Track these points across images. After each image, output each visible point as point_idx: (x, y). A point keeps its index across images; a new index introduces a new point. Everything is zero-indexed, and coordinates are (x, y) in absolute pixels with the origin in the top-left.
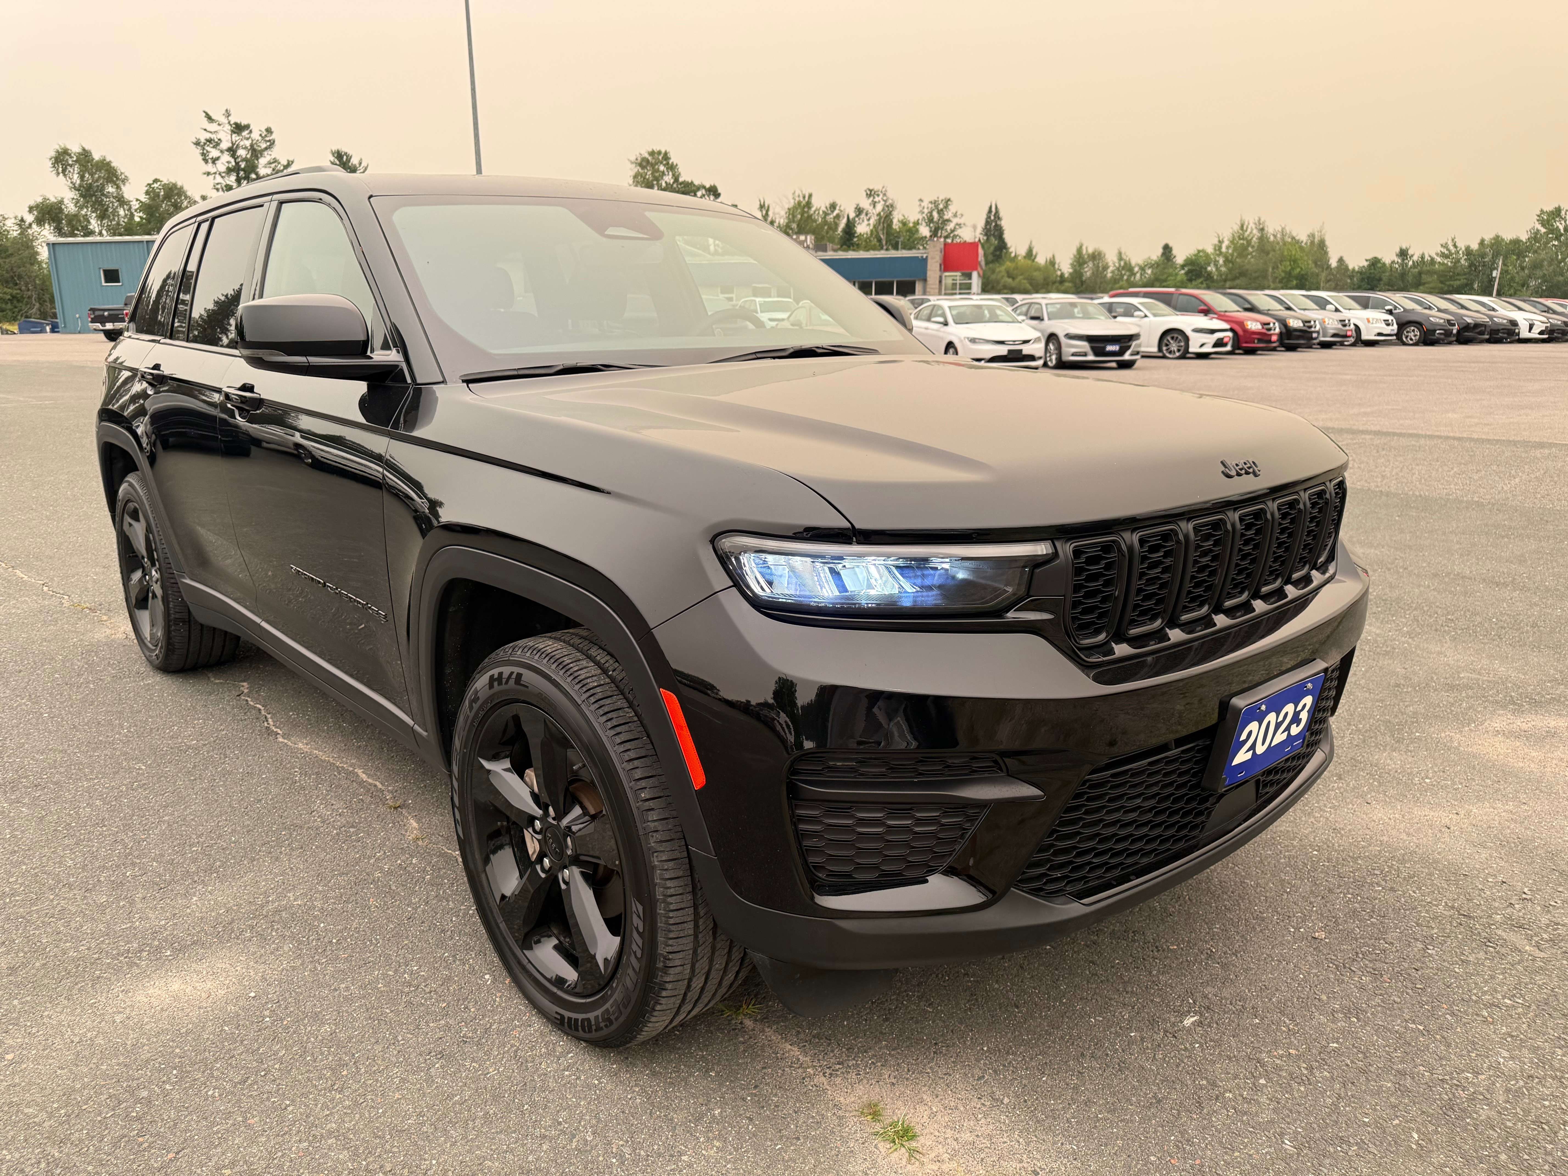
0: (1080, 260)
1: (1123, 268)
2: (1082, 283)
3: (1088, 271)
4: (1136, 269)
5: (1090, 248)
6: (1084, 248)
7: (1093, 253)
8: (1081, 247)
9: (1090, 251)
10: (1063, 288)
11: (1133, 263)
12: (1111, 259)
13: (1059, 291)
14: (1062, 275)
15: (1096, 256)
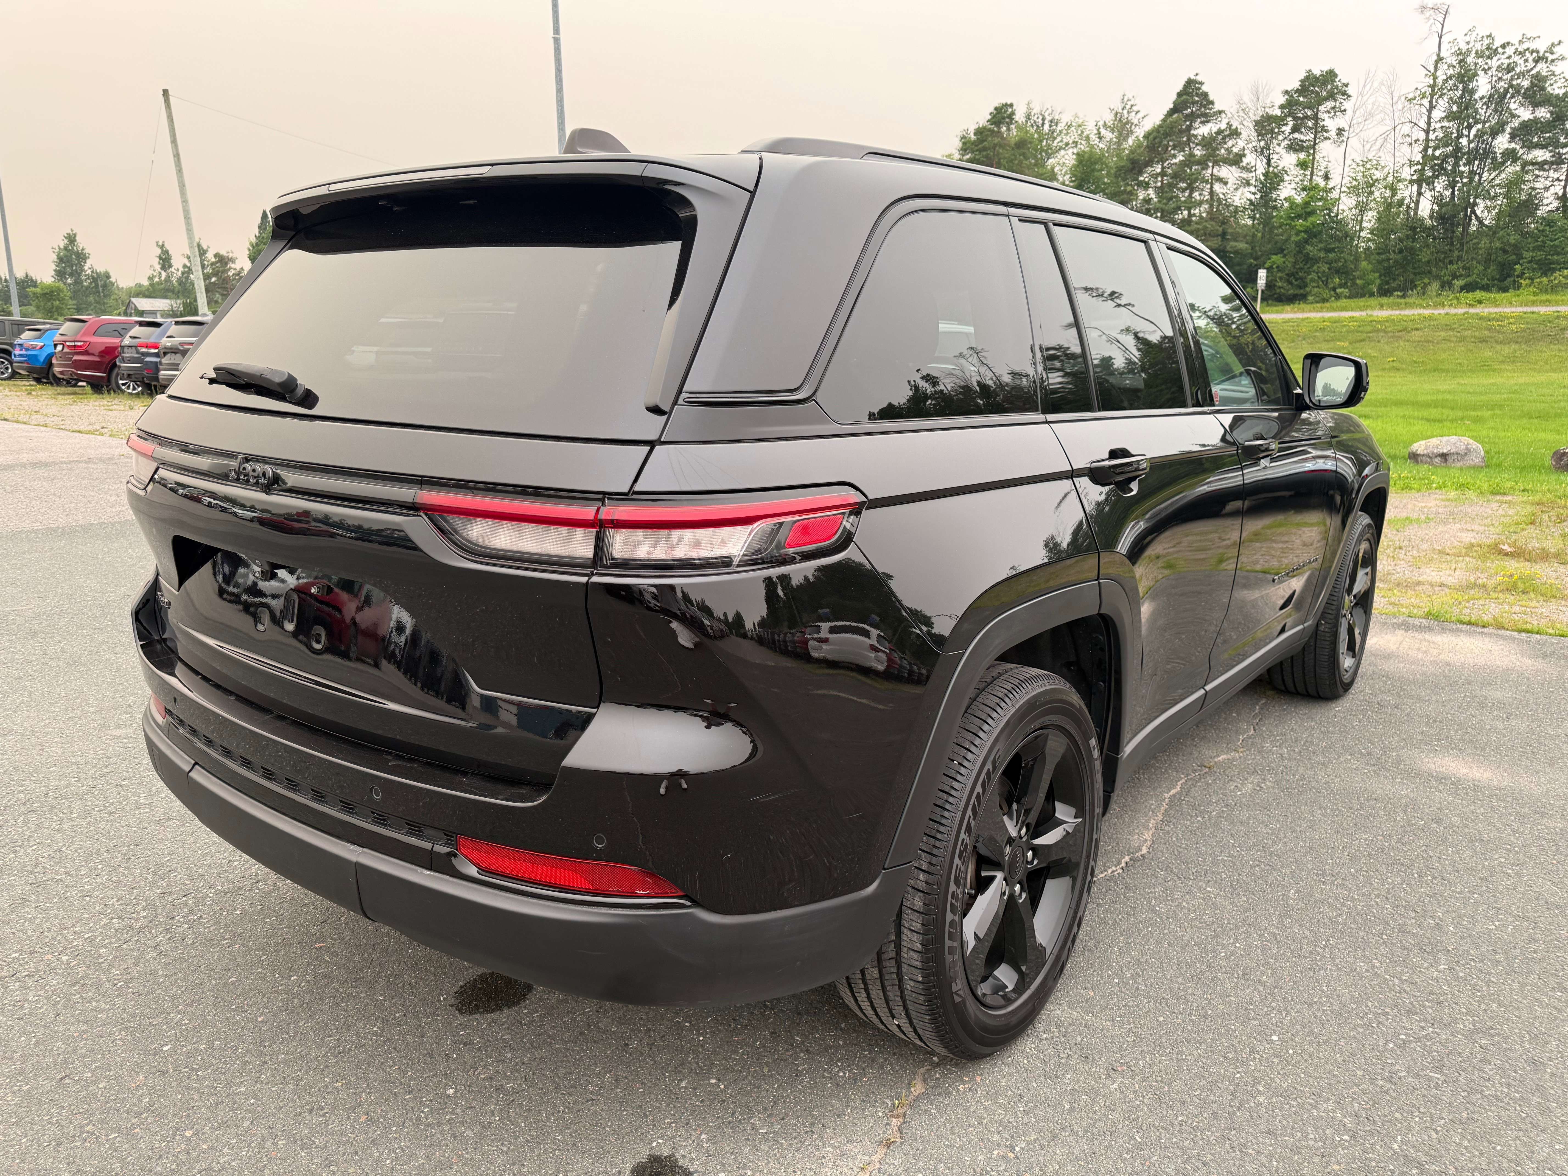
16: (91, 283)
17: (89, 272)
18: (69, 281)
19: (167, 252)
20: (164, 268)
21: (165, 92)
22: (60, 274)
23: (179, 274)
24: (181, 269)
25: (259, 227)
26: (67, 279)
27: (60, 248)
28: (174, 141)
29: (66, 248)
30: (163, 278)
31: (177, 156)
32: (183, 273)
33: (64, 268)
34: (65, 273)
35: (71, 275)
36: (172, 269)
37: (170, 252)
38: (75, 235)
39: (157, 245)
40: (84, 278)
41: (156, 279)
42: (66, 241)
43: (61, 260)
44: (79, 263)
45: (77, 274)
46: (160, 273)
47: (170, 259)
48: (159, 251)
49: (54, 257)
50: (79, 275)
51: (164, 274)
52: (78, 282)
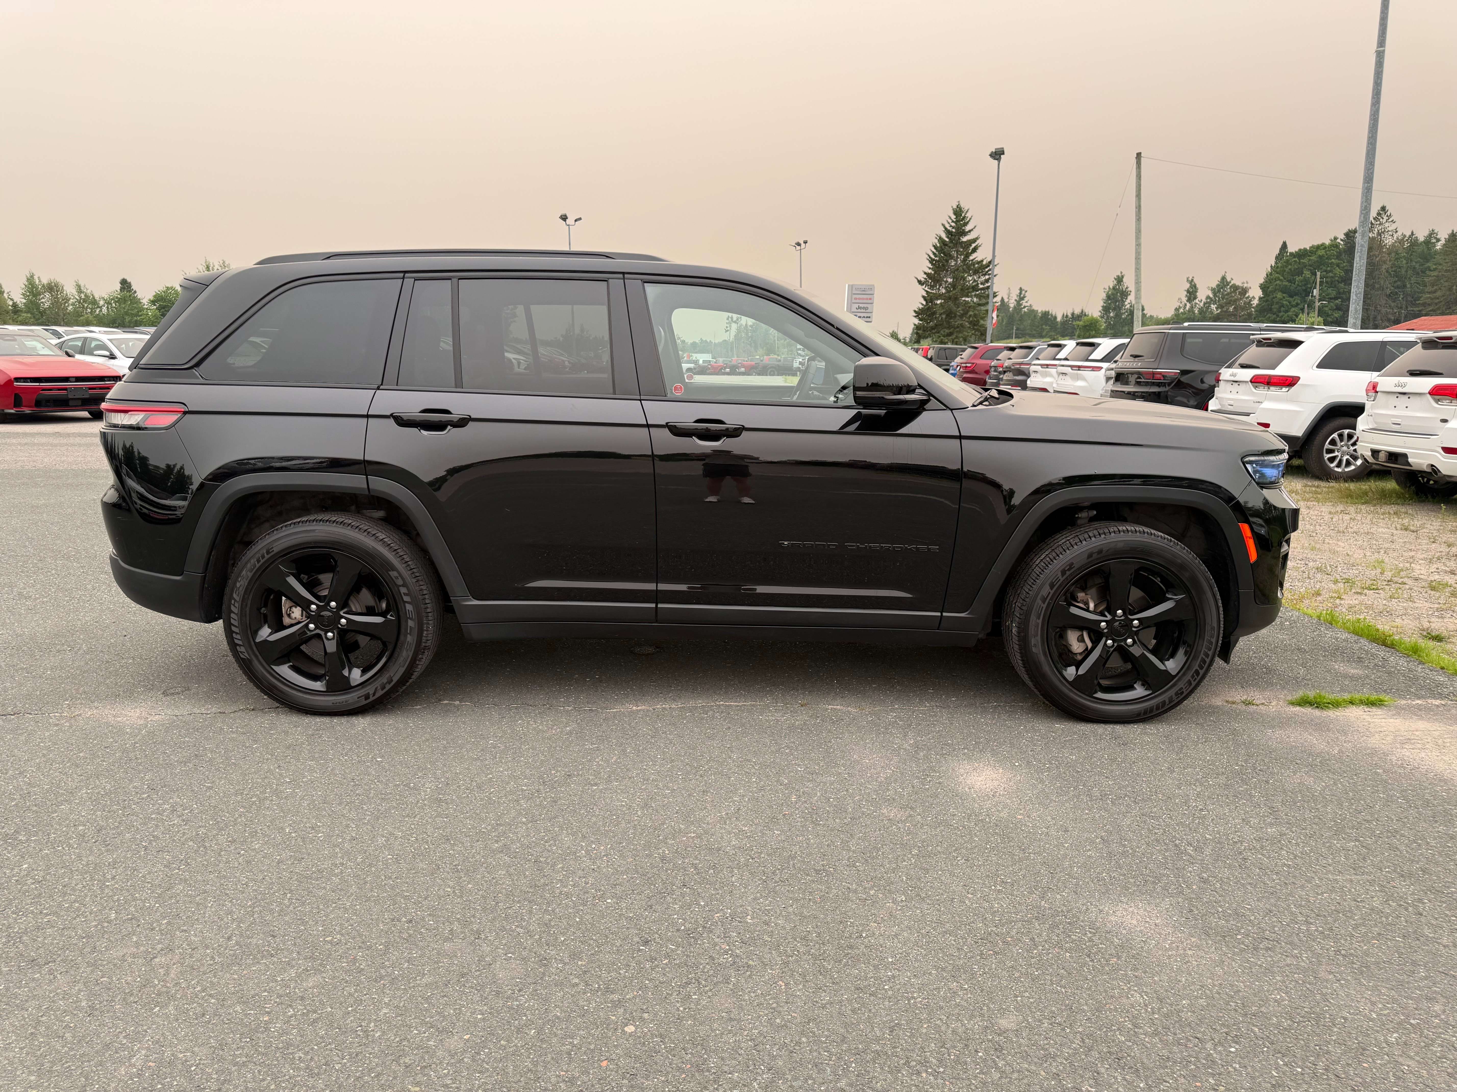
0: (33, 290)
1: (85, 301)
2: (42, 313)
3: (46, 301)
4: (102, 303)
5: (44, 278)
6: (36, 277)
7: (49, 284)
8: (32, 276)
9: (45, 281)
10: (20, 319)
11: (97, 297)
12: (70, 290)
13: (16, 322)
14: (15, 305)
15: (52, 288)
16: (1128, 315)
17: (1128, 306)
18: (1112, 314)
19: (1195, 286)
20: (1189, 300)
21: (1139, 155)
22: (1106, 309)
23: (1202, 304)
24: (1204, 300)
25: (1277, 258)
26: (1110, 313)
27: (1109, 288)
28: (1138, 196)
29: (1114, 288)
30: (1187, 309)
31: (1139, 208)
32: (1205, 304)
33: (1110, 304)
34: (1109, 309)
35: (1114, 309)
36: (1197, 301)
37: (1197, 286)
38: (1123, 277)
39: (1188, 280)
40: (1124, 311)
41: (1181, 310)
42: (1115, 282)
43: (1108, 297)
44: (1122, 298)
45: (1118, 309)
46: (1186, 305)
47: (1196, 292)
48: (1188, 285)
49: (1104, 296)
50: (1120, 309)
51: (1188, 305)
52: (1118, 315)
